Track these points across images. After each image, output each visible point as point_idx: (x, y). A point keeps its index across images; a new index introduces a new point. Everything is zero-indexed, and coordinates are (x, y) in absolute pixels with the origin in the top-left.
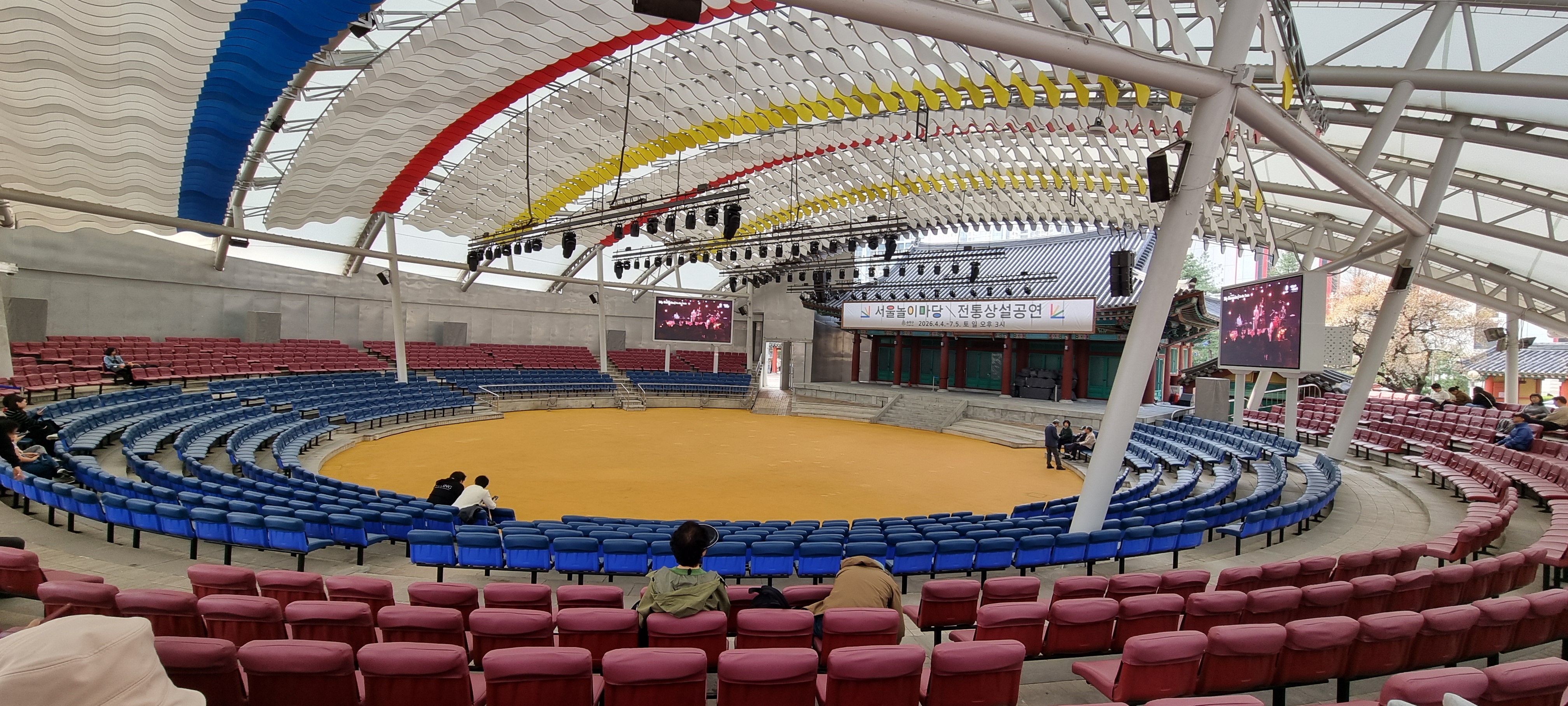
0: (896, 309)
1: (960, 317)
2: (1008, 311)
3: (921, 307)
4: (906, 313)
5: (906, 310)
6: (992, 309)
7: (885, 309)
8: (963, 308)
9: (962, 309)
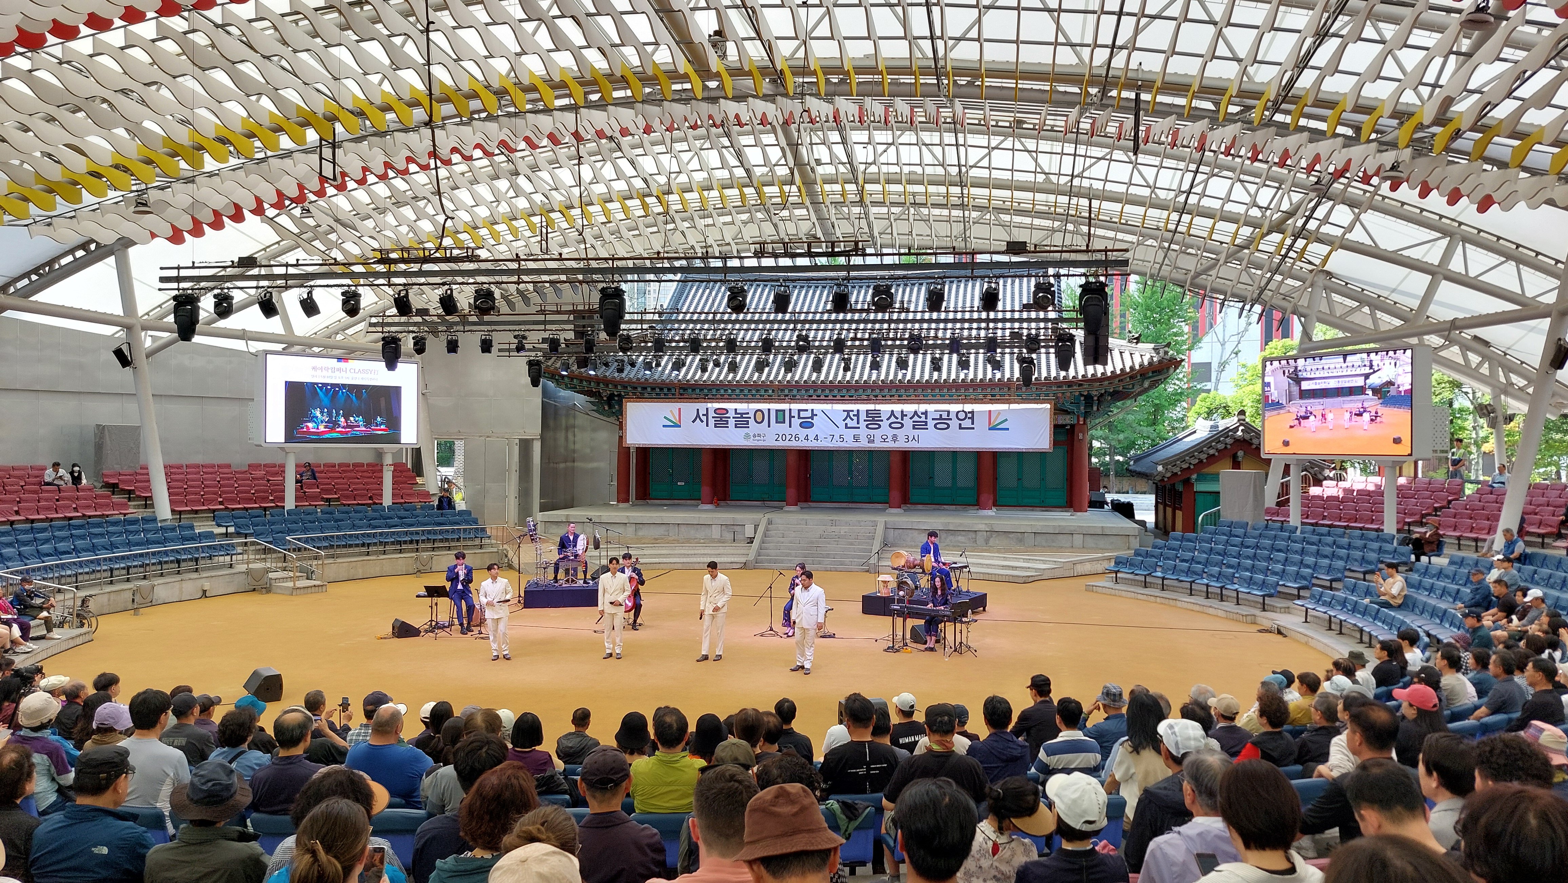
0: (731, 414)
1: (847, 427)
2: (923, 419)
3: (777, 411)
4: (752, 421)
5: (751, 415)
6: (899, 416)
7: (711, 414)
8: (851, 414)
9: (848, 415)
